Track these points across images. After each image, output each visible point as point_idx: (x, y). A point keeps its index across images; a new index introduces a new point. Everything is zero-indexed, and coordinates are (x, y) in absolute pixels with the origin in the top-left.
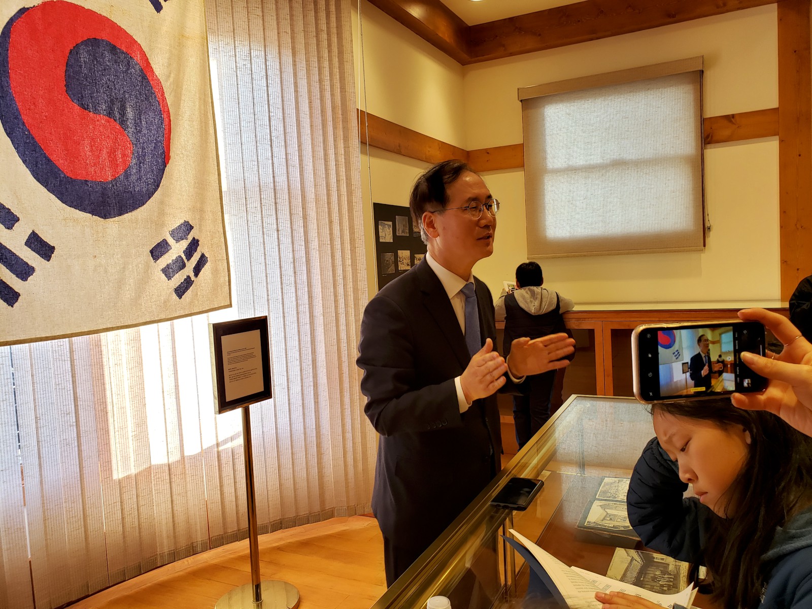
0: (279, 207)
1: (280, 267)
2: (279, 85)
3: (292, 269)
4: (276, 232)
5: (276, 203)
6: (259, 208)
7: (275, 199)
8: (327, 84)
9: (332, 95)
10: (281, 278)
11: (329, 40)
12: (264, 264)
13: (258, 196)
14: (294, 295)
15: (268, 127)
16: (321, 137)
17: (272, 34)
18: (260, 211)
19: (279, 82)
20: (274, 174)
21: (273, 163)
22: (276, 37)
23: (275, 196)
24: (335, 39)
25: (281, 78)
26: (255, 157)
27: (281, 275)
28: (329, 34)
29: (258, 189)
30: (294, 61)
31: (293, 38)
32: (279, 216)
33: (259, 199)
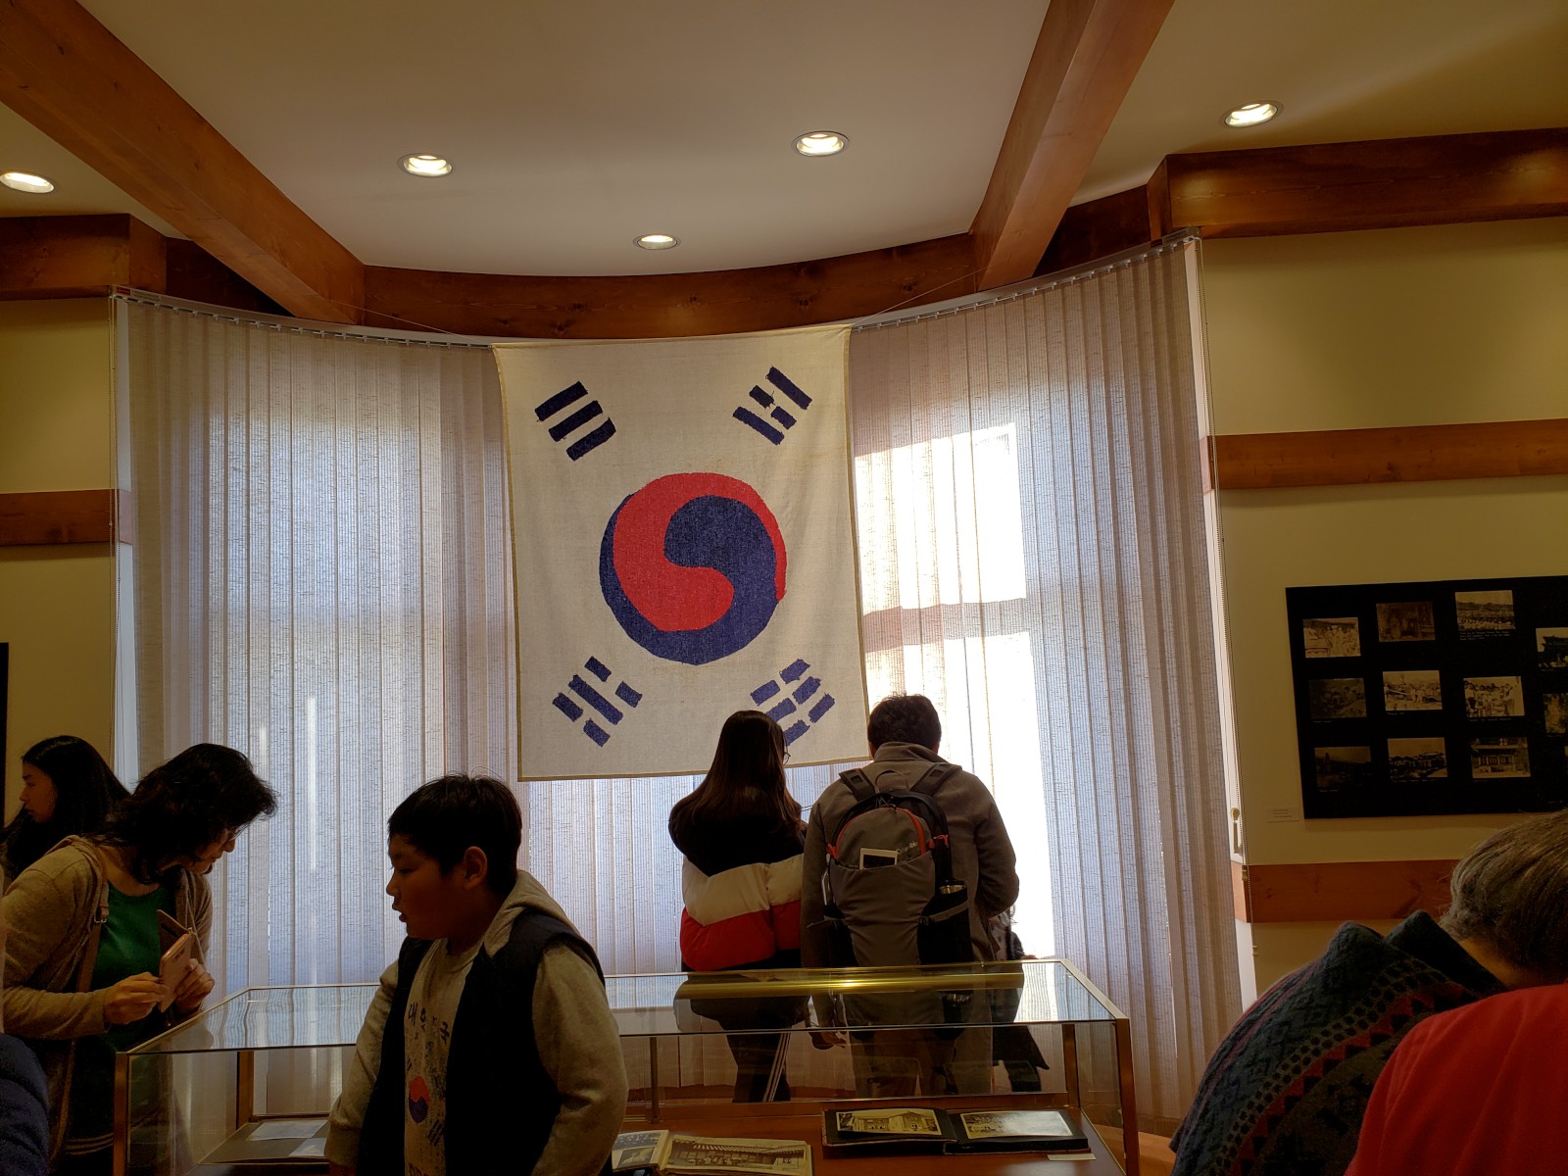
0: (1086, 612)
1: (1089, 705)
2: (1088, 433)
3: (1107, 708)
4: (1083, 650)
5: (1082, 608)
6: (1060, 617)
7: (1082, 601)
8: (1154, 414)
9: (1162, 429)
10: (1090, 721)
11: (1157, 345)
12: (1066, 699)
13: (1059, 599)
14: (1110, 749)
15: (1073, 498)
16: (1147, 498)
17: (1079, 363)
18: (1061, 621)
19: (1088, 429)
20: (1079, 564)
21: (1078, 549)
22: (1084, 365)
23: (1082, 597)
24: (1164, 340)
25: (1090, 421)
26: (1056, 543)
27: (1090, 716)
28: (1156, 336)
29: (1059, 589)
30: (1108, 392)
31: (1106, 359)
32: (1087, 628)
33: (1059, 603)
